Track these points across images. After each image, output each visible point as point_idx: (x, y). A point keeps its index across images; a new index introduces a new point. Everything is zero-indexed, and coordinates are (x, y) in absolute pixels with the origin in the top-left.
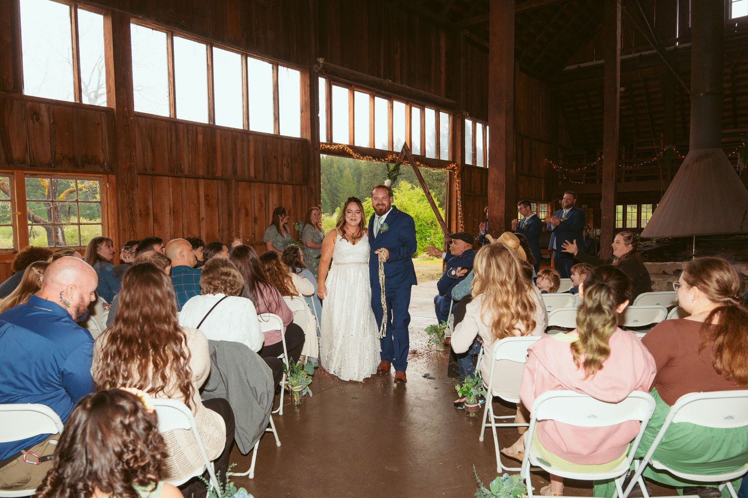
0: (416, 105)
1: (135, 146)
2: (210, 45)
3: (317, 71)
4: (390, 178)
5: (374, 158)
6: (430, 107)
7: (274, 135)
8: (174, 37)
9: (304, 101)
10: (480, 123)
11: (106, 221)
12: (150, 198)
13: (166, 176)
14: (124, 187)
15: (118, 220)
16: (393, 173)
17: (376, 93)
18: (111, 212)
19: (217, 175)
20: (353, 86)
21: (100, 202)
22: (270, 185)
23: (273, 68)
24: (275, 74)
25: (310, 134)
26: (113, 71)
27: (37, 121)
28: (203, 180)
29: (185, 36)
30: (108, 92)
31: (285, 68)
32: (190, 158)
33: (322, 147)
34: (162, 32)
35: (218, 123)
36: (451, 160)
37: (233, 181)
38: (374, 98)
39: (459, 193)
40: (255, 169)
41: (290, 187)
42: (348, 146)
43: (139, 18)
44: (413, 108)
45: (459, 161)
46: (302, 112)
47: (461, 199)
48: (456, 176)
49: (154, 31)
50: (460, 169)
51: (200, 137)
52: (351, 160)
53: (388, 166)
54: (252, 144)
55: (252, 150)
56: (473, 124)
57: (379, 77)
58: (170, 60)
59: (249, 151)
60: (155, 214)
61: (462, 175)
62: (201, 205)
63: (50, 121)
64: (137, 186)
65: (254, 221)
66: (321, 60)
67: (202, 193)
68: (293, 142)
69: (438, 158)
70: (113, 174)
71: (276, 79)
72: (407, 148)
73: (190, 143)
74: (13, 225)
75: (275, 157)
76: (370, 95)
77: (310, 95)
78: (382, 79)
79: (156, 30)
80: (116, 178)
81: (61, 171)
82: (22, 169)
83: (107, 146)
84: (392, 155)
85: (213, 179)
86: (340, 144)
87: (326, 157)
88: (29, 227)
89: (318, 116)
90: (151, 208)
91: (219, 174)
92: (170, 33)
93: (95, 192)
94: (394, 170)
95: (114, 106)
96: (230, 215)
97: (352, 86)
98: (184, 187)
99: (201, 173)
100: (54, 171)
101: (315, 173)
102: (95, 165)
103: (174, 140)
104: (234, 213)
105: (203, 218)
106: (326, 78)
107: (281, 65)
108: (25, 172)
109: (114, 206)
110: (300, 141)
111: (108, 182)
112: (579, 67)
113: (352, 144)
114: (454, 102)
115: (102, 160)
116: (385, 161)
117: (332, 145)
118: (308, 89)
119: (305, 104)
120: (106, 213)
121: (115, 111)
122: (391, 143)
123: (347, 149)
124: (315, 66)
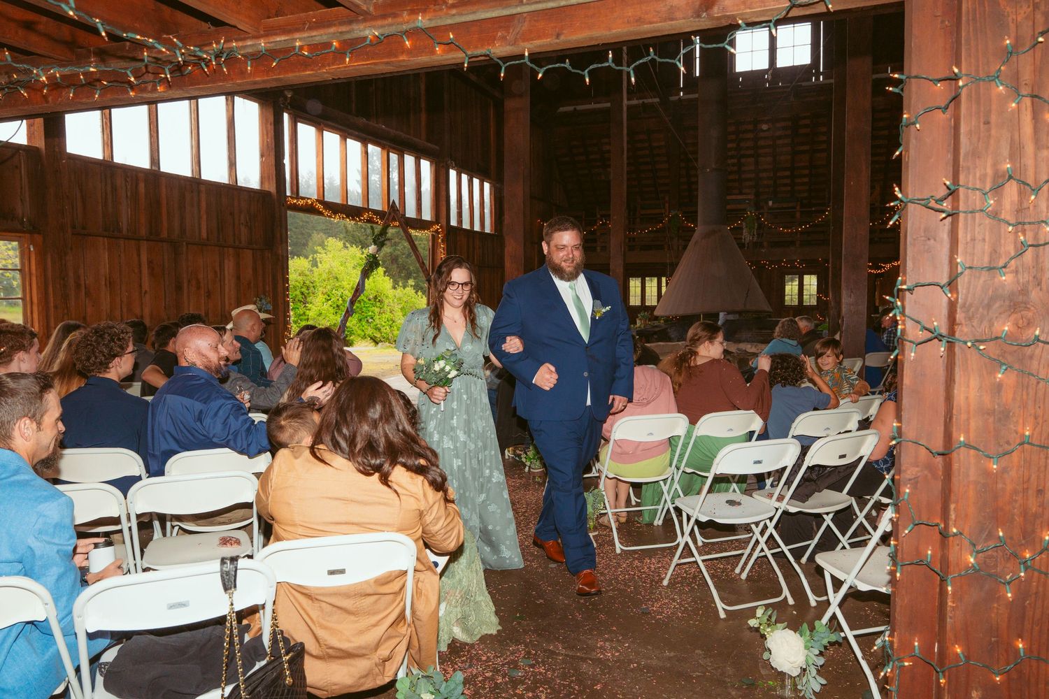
0: (393, 151)
3: (284, 106)
4: (375, 244)
5: (348, 217)
6: (411, 154)
7: (230, 185)
9: (265, 142)
10: (465, 173)
11: (28, 296)
12: (82, 266)
13: (100, 236)
15: (47, 294)
16: (379, 237)
17: (348, 134)
18: (37, 284)
19: (162, 236)
21: (20, 270)
22: (226, 249)
23: (228, 102)
24: (231, 108)
25: (275, 185)
28: (145, 242)
30: (30, 125)
31: (242, 99)
32: (129, 213)
33: (289, 202)
35: (165, 168)
36: (434, 220)
37: (184, 243)
38: (346, 141)
40: (207, 228)
41: (249, 252)
42: (317, 200)
44: (391, 154)
45: (444, 221)
46: (262, 156)
48: (440, 241)
50: (445, 232)
51: (142, 186)
52: (323, 218)
54: (203, 196)
55: (204, 204)
56: (457, 174)
57: (350, 113)
59: (199, 206)
60: (87, 286)
61: (447, 241)
62: (143, 275)
64: (72, 249)
65: (207, 296)
66: (288, 94)
67: (144, 258)
68: (252, 194)
69: (419, 218)
70: (39, 233)
71: (231, 113)
72: (396, 208)
73: (129, 194)
75: (231, 214)
76: (341, 136)
77: (275, 135)
78: (354, 118)
80: (43, 239)
83: (28, 196)
84: (368, 213)
85: (157, 241)
86: (308, 199)
87: (294, 215)
89: (283, 162)
90: (82, 278)
91: (165, 235)
94: (380, 234)
95: (40, 145)
96: (179, 288)
97: (320, 125)
98: (122, 251)
99: (143, 232)
101: (282, 235)
102: (12, 220)
103: (109, 189)
104: (185, 284)
105: (146, 292)
106: (290, 114)
107: (239, 97)
109: (41, 276)
110: (261, 193)
111: (32, 244)
112: (575, 109)
113: (322, 199)
114: (437, 148)
115: (20, 215)
116: (360, 220)
117: (299, 199)
118: (271, 128)
119: (268, 147)
120: (27, 283)
121: (44, 151)
122: (366, 197)
123: (316, 205)
124: (281, 100)
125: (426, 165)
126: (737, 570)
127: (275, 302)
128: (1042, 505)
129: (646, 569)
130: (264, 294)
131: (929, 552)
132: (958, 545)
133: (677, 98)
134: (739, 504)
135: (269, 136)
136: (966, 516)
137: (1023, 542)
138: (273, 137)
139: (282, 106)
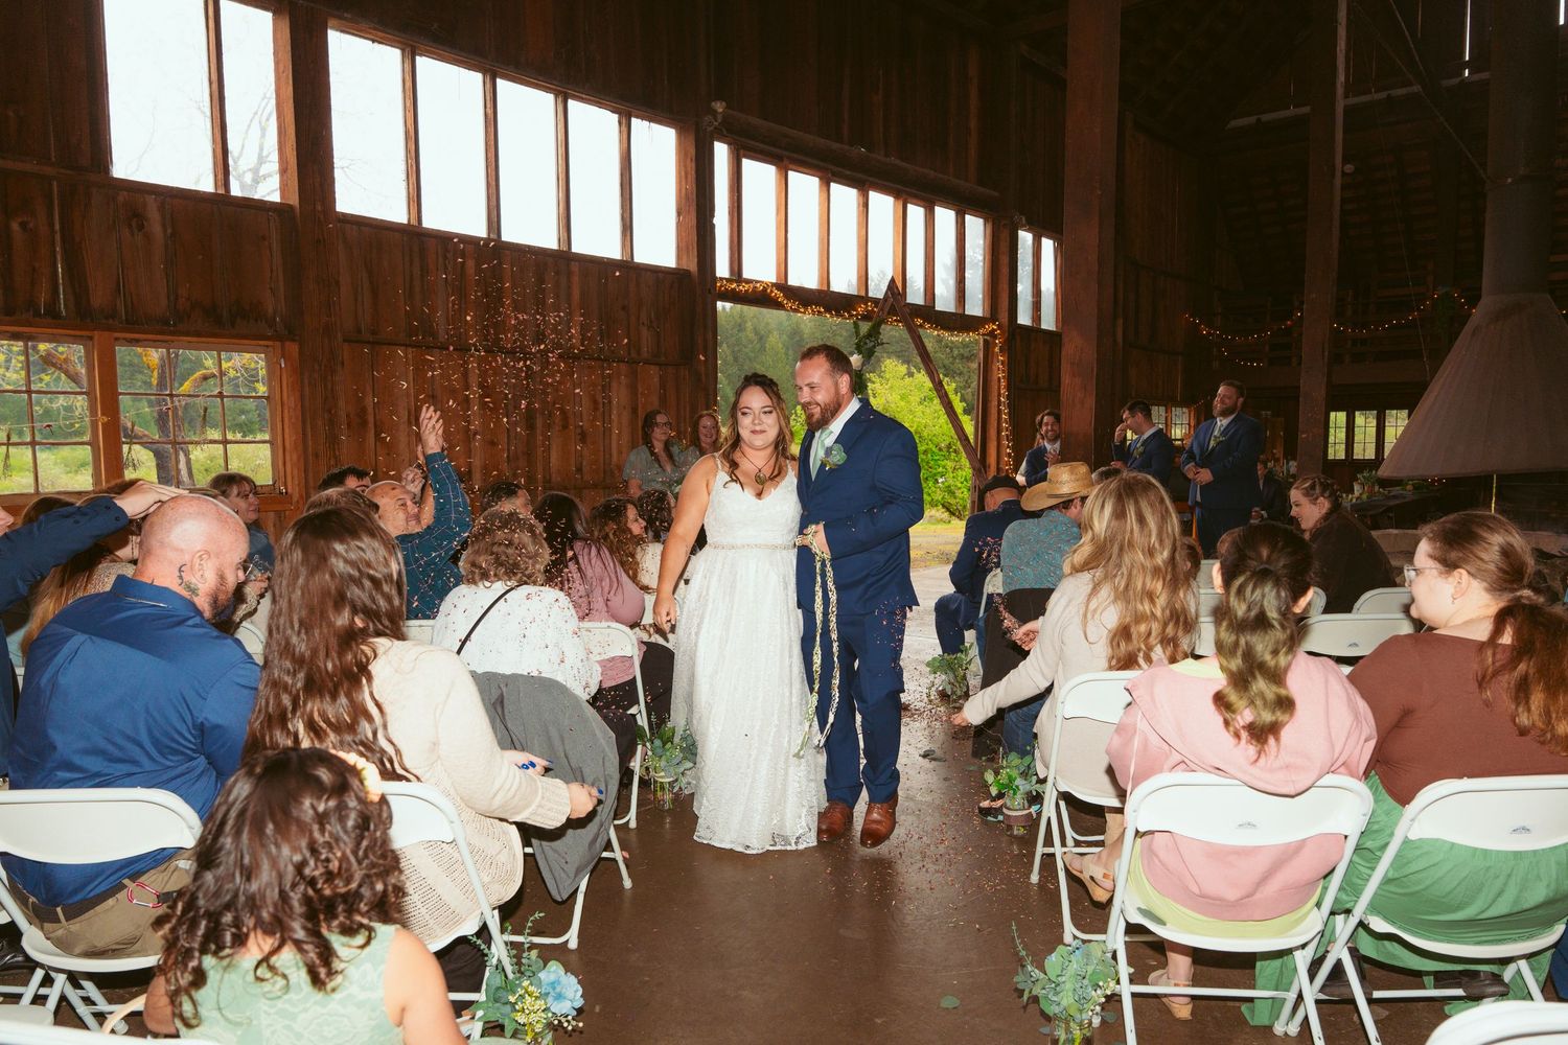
0: (915, 201)
1: (337, 283)
2: (491, 75)
3: (712, 128)
4: (860, 353)
5: (830, 313)
6: (947, 204)
7: (622, 261)
8: (418, 58)
9: (684, 190)
10: (1048, 237)
11: (280, 437)
12: (367, 391)
13: (401, 345)
14: (316, 367)
15: (304, 434)
16: (868, 341)
17: (834, 174)
18: (290, 418)
19: (503, 343)
20: (786, 162)
21: (267, 398)
22: (614, 365)
23: (620, 123)
24: (625, 136)
25: (695, 260)
26: (293, 127)
27: (140, 230)
28: (474, 353)
29: (439, 55)
30: (283, 171)
31: (646, 123)
32: (448, 307)
33: (721, 286)
34: (392, 46)
36: (989, 316)
38: (829, 186)
39: (1003, 383)
40: (582, 333)
41: (653, 370)
42: (773, 285)
43: (345, 19)
45: (1004, 317)
46: (679, 213)
47: (1008, 397)
48: (997, 349)
49: (376, 44)
50: (1006, 335)
51: (471, 265)
52: (782, 313)
53: (856, 325)
54: (576, 279)
55: (576, 291)
56: (1034, 239)
57: (840, 141)
58: (408, 105)
59: (570, 293)
60: (378, 423)
61: (1009, 347)
62: (471, 405)
63: (165, 231)
64: (343, 363)
65: (581, 440)
66: (719, 107)
67: (474, 380)
68: (662, 275)
69: (961, 312)
70: (294, 340)
71: (625, 141)
72: (896, 290)
73: (450, 277)
74: (93, 444)
75: (624, 308)
76: (821, 179)
77: (699, 178)
78: (846, 147)
79: (380, 43)
80: (300, 349)
81: (187, 334)
82: (110, 329)
83: (281, 284)
84: (867, 306)
85: (496, 352)
86: (757, 282)
87: (731, 308)
88: (125, 448)
89: (711, 222)
90: (370, 411)
91: (507, 341)
92: (408, 50)
93: (253, 377)
94: (869, 335)
95: (294, 200)
97: (782, 161)
98: (437, 367)
99: (471, 338)
100: (173, 333)
101: (705, 340)
102: (256, 320)
103: (417, 271)
104: (539, 423)
105: (476, 433)
106: (729, 144)
107: (637, 117)
108: (117, 335)
109: (296, 406)
110: (676, 274)
111: (283, 356)
112: (1259, 120)
113: (783, 282)
114: (996, 194)
115: (271, 312)
116: (851, 316)
117: (741, 282)
118: (692, 166)
119: (687, 198)
120: (279, 419)
121: (298, 211)
122: (864, 279)
123: (772, 291)
124: (708, 118)
125: (975, 226)
133: (1455, 81)
135: (689, 179)
138: (694, 181)
139: (710, 129)
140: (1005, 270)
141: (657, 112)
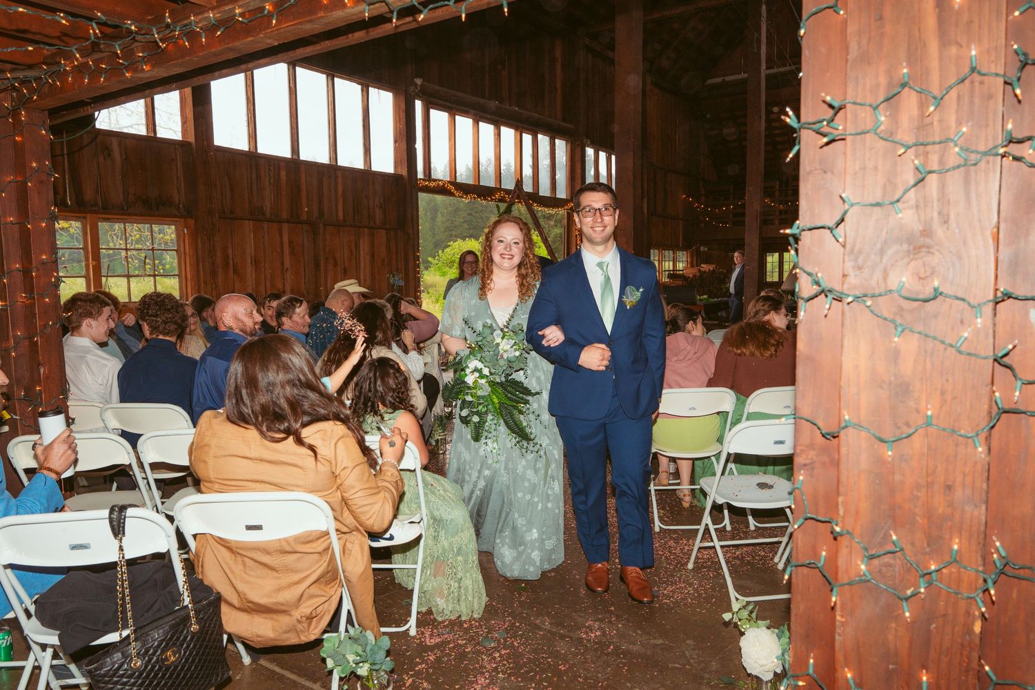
0: (527, 132)
2: (293, 65)
3: (415, 93)
5: (480, 197)
6: (544, 133)
7: (365, 170)
9: (398, 129)
10: (603, 151)
11: (183, 273)
12: (230, 245)
13: (246, 220)
14: (204, 232)
15: (198, 270)
17: (480, 117)
18: (190, 262)
19: (302, 218)
20: (454, 110)
21: (176, 250)
22: (361, 229)
23: (362, 90)
24: (365, 97)
25: (406, 169)
27: (108, 157)
28: (286, 224)
31: (376, 90)
32: (272, 198)
33: (420, 184)
35: (303, 157)
37: (321, 225)
38: (478, 124)
40: (344, 210)
41: (383, 232)
42: (449, 182)
44: (524, 135)
46: (396, 142)
51: (283, 173)
52: (454, 198)
54: (340, 180)
55: (340, 188)
56: (595, 152)
57: (483, 97)
58: (249, 83)
59: (336, 191)
62: (284, 254)
63: (121, 157)
64: (219, 231)
65: (344, 273)
66: (419, 81)
67: (286, 239)
68: (385, 177)
69: (554, 196)
70: (191, 218)
71: (366, 103)
73: (272, 181)
74: (87, 277)
75: (366, 197)
76: (473, 119)
77: (406, 122)
78: (487, 101)
80: (195, 223)
81: (136, 215)
82: (96, 213)
83: (182, 185)
84: (500, 193)
85: (298, 223)
86: (440, 180)
87: (425, 196)
88: (104, 279)
89: (414, 147)
90: (231, 257)
91: (304, 217)
95: (192, 139)
96: (317, 266)
97: (452, 110)
98: (266, 233)
99: (285, 215)
100: (128, 215)
101: (413, 216)
102: (170, 207)
103: (254, 176)
104: (322, 262)
106: (422, 101)
107: (372, 87)
108: (99, 216)
109: (193, 255)
110: (394, 177)
111: (186, 227)
112: (723, 79)
113: (454, 180)
114: (572, 127)
115: (177, 202)
116: (492, 200)
117: (431, 181)
118: (403, 115)
119: (401, 134)
120: (183, 262)
121: (194, 145)
122: (499, 178)
123: (448, 186)
124: (412, 88)
125: (561, 144)
126: (776, 560)
127: (406, 279)
128: (951, 504)
129: (678, 551)
130: (397, 271)
131: (824, 553)
132: (847, 547)
134: (771, 487)
135: (402, 123)
136: (857, 512)
137: (928, 550)
138: (405, 123)
139: (413, 94)
140: (579, 171)
141: (383, 84)
